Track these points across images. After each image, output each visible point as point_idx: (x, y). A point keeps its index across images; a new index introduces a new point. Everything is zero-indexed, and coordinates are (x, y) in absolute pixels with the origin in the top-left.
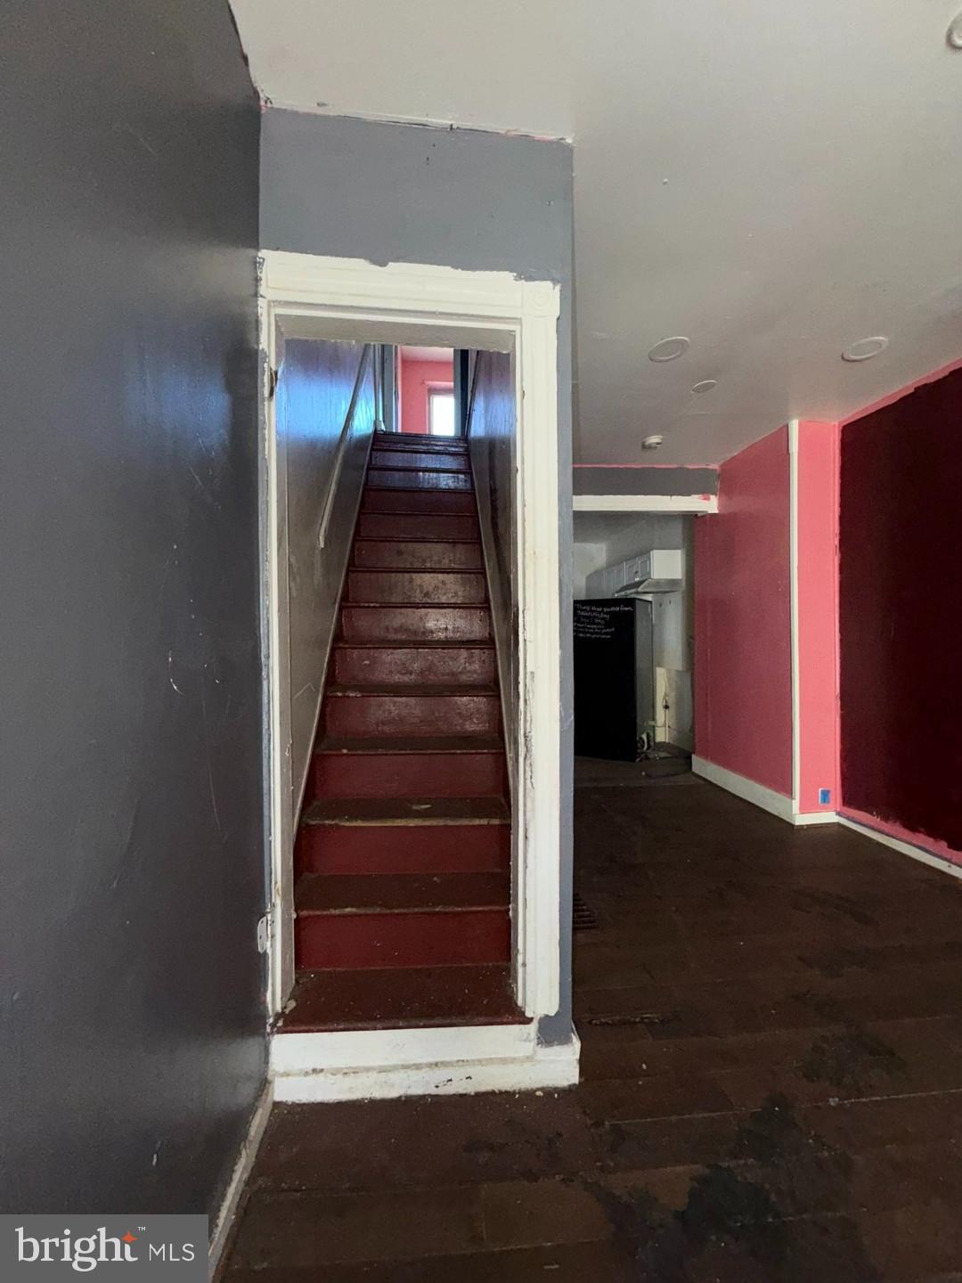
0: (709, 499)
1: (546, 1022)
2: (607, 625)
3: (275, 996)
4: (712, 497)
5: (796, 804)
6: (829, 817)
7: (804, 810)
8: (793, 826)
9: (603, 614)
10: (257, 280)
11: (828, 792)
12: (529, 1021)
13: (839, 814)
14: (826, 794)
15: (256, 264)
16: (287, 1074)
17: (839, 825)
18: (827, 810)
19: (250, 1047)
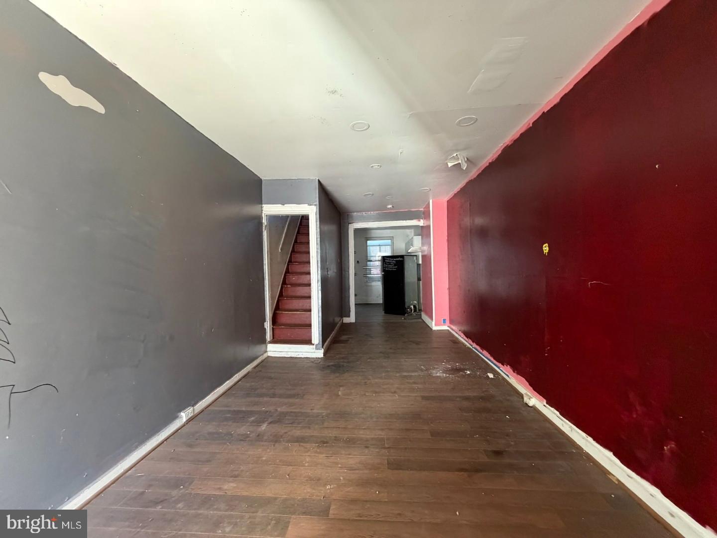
0: (420, 221)
1: (317, 345)
2: (395, 265)
3: (268, 336)
4: (421, 220)
5: (434, 323)
6: (445, 328)
7: (436, 325)
8: (432, 329)
9: (393, 261)
10: (262, 210)
11: (445, 320)
12: (313, 344)
13: (448, 326)
14: (444, 320)
15: (262, 207)
16: (270, 351)
17: (448, 330)
18: (445, 325)
19: (264, 346)
